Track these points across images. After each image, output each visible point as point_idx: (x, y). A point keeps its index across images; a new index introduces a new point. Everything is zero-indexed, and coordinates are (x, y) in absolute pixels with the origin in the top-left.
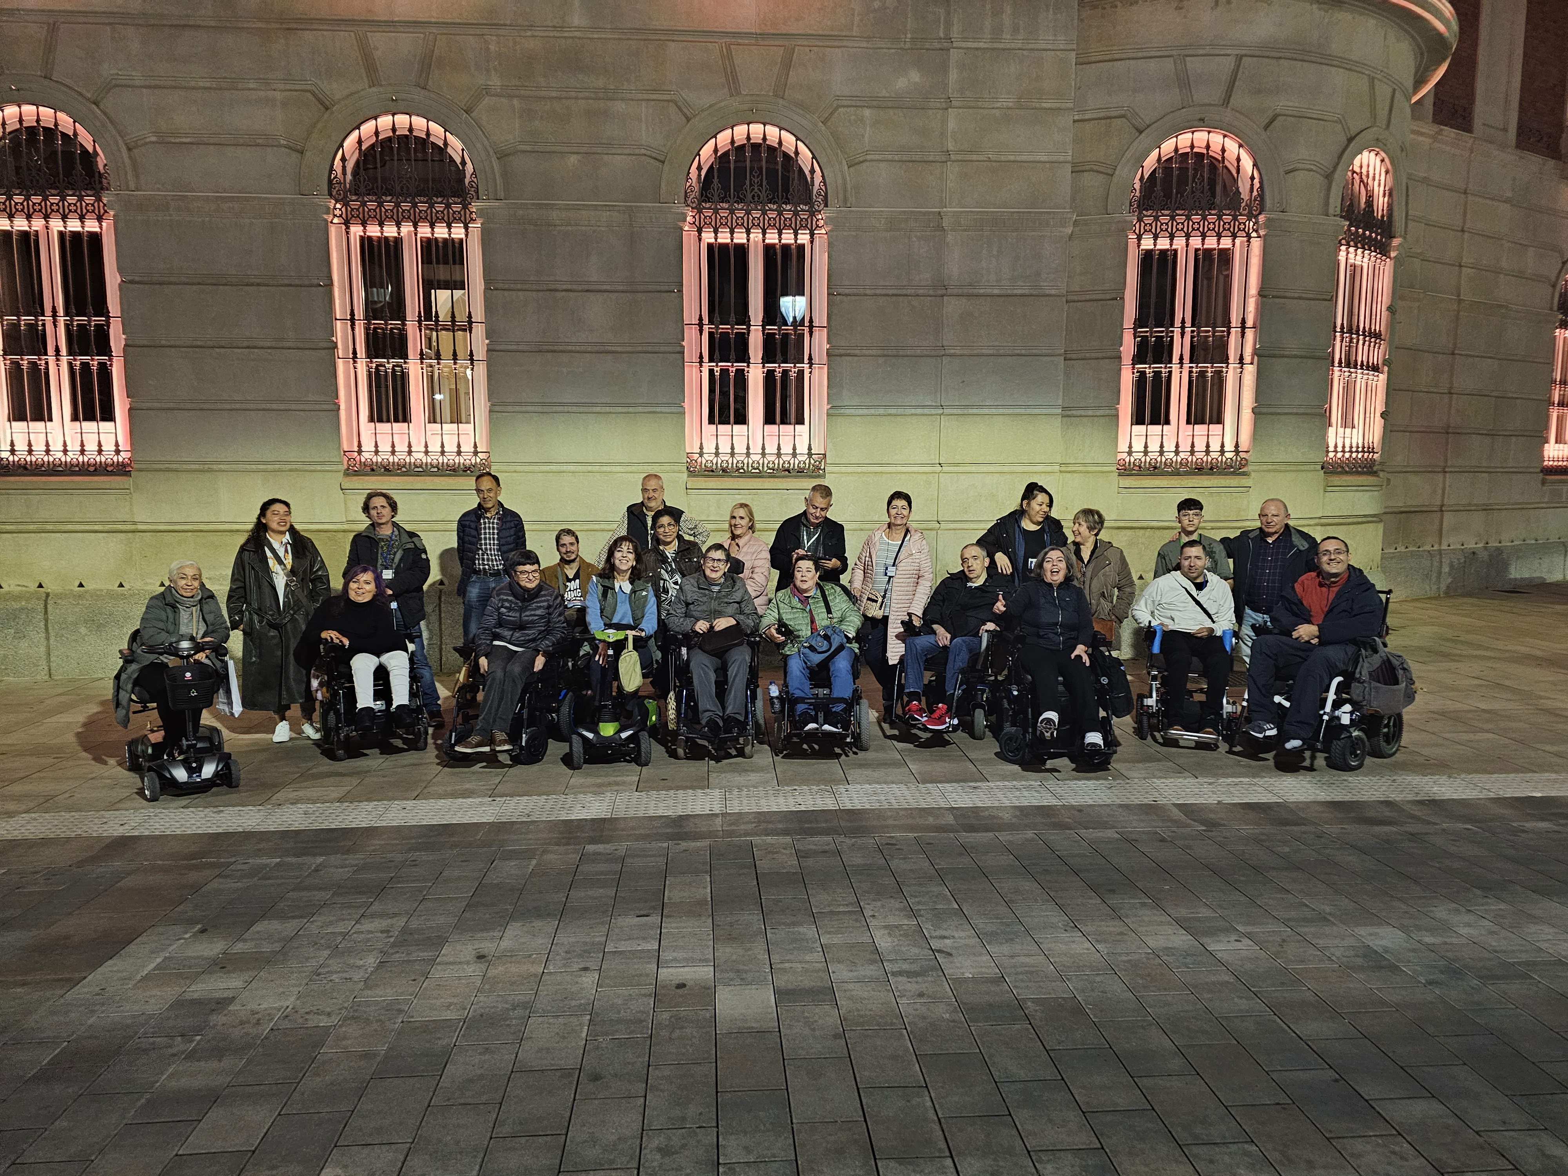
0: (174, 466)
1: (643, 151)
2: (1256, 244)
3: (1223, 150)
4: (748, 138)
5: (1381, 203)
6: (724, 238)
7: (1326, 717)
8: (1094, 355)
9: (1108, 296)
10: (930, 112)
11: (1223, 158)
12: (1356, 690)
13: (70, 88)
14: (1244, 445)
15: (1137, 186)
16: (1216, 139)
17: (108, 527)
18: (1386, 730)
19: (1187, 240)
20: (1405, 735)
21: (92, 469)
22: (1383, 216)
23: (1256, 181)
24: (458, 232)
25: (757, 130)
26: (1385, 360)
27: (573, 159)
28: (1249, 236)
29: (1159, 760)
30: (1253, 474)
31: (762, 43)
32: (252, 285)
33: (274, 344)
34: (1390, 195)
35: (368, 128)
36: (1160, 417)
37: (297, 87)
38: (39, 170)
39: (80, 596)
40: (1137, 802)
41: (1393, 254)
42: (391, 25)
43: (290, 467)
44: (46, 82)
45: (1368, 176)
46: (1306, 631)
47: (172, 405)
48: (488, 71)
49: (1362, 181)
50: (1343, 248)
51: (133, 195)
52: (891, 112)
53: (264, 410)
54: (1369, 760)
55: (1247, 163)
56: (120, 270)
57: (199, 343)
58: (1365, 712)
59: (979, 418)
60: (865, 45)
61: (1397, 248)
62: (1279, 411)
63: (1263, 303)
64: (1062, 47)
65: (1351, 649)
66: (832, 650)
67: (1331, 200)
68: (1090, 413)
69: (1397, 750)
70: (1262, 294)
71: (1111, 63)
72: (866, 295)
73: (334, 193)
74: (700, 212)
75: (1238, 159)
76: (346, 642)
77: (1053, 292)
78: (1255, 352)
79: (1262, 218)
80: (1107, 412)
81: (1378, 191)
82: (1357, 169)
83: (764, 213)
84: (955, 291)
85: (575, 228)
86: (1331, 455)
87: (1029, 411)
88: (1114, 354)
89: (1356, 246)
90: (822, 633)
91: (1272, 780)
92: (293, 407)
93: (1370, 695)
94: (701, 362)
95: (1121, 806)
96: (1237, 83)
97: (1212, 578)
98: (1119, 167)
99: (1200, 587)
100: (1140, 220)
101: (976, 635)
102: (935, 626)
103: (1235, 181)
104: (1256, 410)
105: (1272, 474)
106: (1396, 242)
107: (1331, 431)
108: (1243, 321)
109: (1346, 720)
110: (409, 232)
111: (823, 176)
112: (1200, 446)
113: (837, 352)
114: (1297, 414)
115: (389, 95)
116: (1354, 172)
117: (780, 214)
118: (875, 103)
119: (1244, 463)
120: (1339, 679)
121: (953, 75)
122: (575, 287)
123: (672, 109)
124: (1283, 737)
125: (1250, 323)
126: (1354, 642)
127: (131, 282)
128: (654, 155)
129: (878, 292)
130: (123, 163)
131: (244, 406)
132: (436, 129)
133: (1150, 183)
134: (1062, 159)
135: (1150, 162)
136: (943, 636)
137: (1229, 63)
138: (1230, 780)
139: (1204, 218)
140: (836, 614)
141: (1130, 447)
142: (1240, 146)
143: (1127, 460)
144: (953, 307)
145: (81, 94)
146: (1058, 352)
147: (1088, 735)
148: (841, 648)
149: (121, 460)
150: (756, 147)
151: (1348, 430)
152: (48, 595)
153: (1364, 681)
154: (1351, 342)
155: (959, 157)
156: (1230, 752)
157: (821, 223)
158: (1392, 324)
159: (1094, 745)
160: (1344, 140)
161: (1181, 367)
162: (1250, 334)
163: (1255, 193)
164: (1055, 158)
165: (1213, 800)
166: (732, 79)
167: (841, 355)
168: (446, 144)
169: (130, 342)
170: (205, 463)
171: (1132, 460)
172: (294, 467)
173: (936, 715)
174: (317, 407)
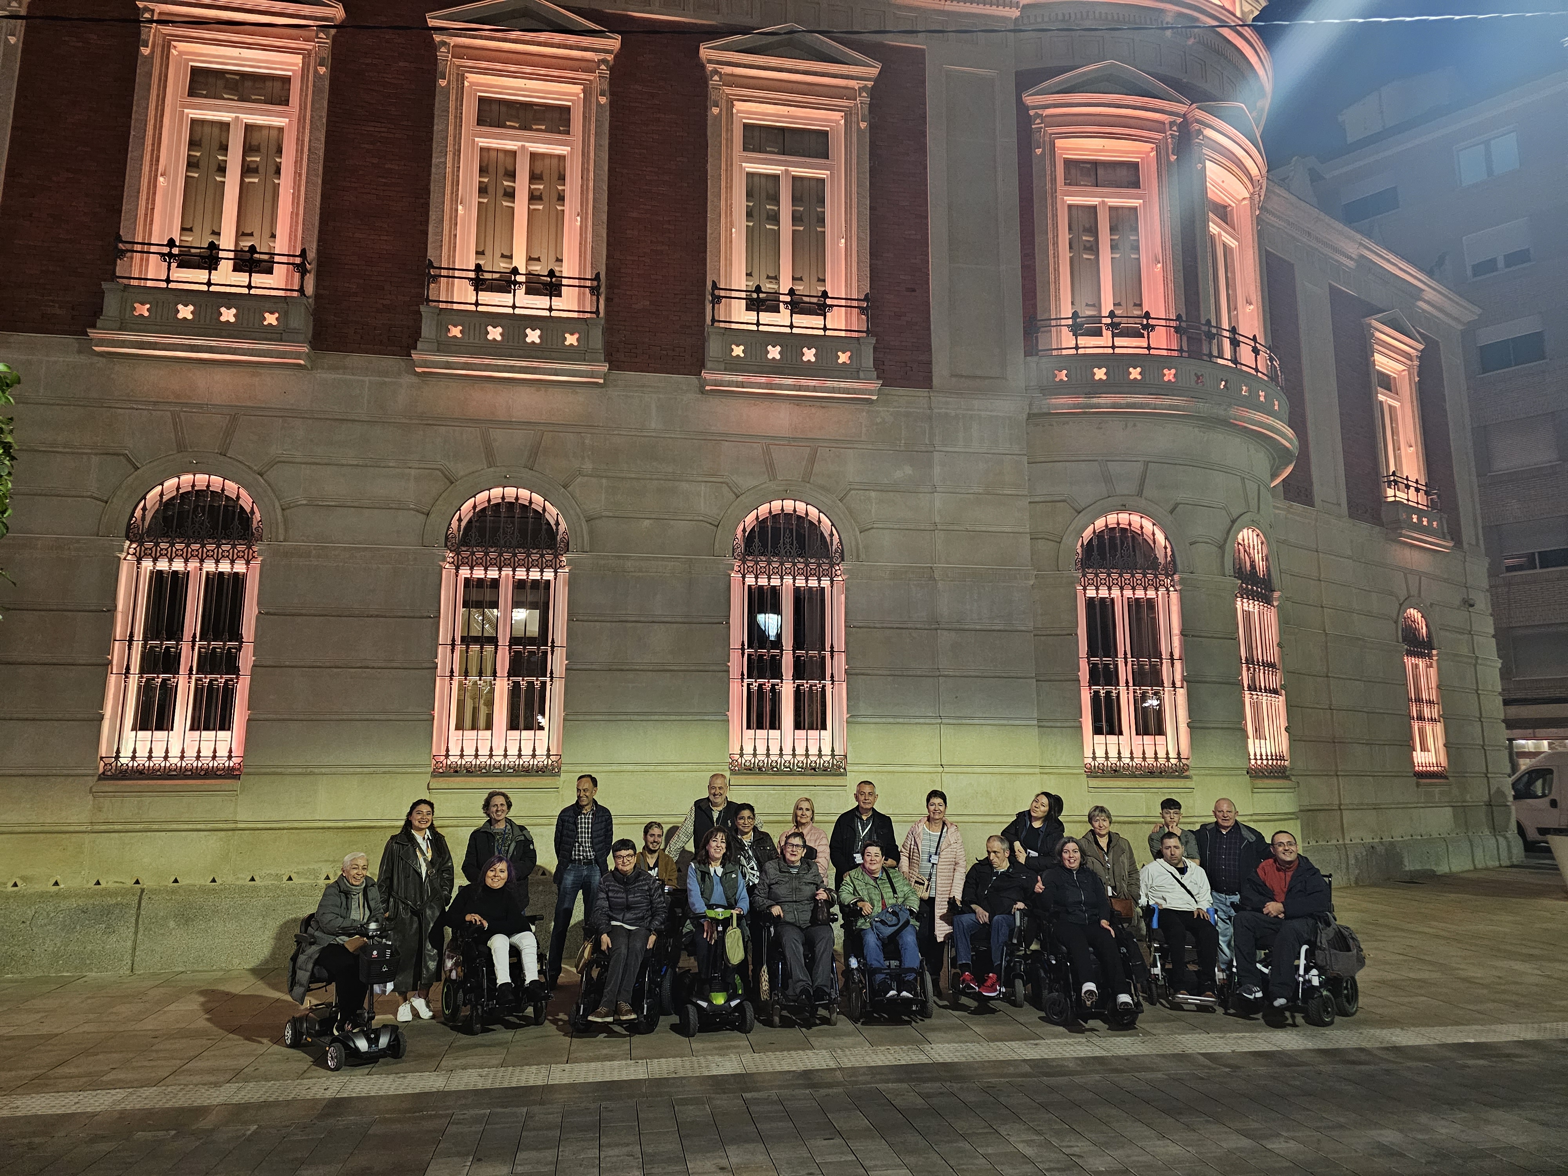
0: (279, 770)
1: (701, 518)
2: (1174, 596)
3: (1142, 527)
4: (782, 510)
5: (1261, 565)
6: (763, 581)
7: (1301, 979)
8: (1057, 678)
9: (1064, 632)
10: (921, 495)
11: (1142, 533)
12: (1319, 955)
13: (241, 462)
14: (1185, 753)
15: (1079, 551)
16: (1136, 519)
17: (209, 826)
18: (1346, 992)
19: (1122, 592)
20: (1360, 998)
21: (202, 773)
22: (1264, 575)
23: (1169, 550)
24: (549, 575)
25: (789, 505)
26: (1281, 685)
27: (647, 523)
28: (1168, 589)
29: (1173, 1021)
30: (1194, 778)
31: (793, 444)
32: (371, 616)
33: (383, 665)
34: (1267, 559)
35: (482, 496)
36: (1114, 729)
37: (428, 466)
38: (202, 524)
39: (173, 892)
40: (1169, 1052)
41: (1275, 604)
42: (508, 424)
43: (384, 769)
44: (221, 458)
45: (1249, 547)
46: (1273, 908)
47: (286, 717)
48: (583, 458)
49: (1245, 551)
50: (1239, 599)
51: (280, 545)
52: (892, 494)
53: (368, 720)
54: (1337, 1019)
55: (1160, 537)
56: (259, 604)
57: (318, 664)
58: (1329, 975)
59: (971, 727)
60: (870, 447)
61: (1278, 599)
62: (1208, 725)
63: (1185, 641)
64: (1016, 452)
65: (1311, 921)
66: (900, 924)
67: (1226, 565)
68: (1059, 724)
69: (1357, 1010)
70: (1183, 633)
71: (1052, 464)
72: (875, 628)
73: (449, 544)
74: (744, 563)
75: (1154, 534)
76: (486, 925)
77: (1023, 628)
78: (1184, 679)
79: (1176, 577)
80: (1073, 724)
81: (1258, 558)
82: (1241, 542)
83: (794, 564)
84: (946, 626)
85: (645, 574)
86: (1253, 762)
87: (1011, 722)
88: (1074, 677)
89: (1248, 598)
90: (890, 910)
91: (1268, 1034)
92: (393, 717)
93: (1331, 960)
94: (742, 679)
95: (1158, 1055)
96: (1147, 481)
97: (1188, 862)
98: (1064, 538)
99: (1183, 871)
100: (1084, 576)
101: (1009, 913)
102: (973, 906)
103: (1153, 550)
104: (1191, 725)
105: (1209, 777)
106: (1276, 594)
107: (1250, 741)
108: (1172, 654)
109: (1316, 982)
110: (507, 575)
111: (840, 538)
112: (1150, 754)
113: (854, 671)
114: (1222, 728)
115: (504, 474)
116: (1239, 544)
117: (807, 565)
118: (879, 488)
119: (1185, 768)
120: (1305, 948)
121: (937, 470)
122: (642, 619)
123: (725, 489)
124: (1269, 997)
125: (1176, 656)
126: (1311, 916)
127: (267, 614)
128: (710, 521)
129: (885, 625)
130: (277, 519)
131: (350, 717)
132: (537, 498)
133: (1088, 548)
134: (1021, 530)
135: (1088, 534)
136: (983, 915)
137: (1140, 466)
138: (1235, 1035)
139: (1133, 576)
140: (900, 894)
141: (1094, 753)
142: (1154, 524)
143: (1093, 764)
144: (945, 638)
145: (250, 468)
146: (1031, 675)
147: (1120, 996)
148: (907, 923)
149: (232, 764)
150: (788, 516)
151: (1263, 741)
152: (143, 890)
153: (1324, 949)
154: (1254, 670)
155: (944, 528)
156: (1226, 1013)
157: (839, 572)
158: (1282, 657)
159: (1126, 1003)
160: (1229, 522)
161: (1128, 689)
162: (1178, 665)
163: (1169, 559)
164: (1016, 530)
165: (1227, 1050)
166: (771, 468)
167: (857, 674)
168: (544, 509)
169: (258, 663)
170: (308, 767)
171: (1097, 764)
172: (387, 769)
173: (989, 983)
174: (415, 717)
